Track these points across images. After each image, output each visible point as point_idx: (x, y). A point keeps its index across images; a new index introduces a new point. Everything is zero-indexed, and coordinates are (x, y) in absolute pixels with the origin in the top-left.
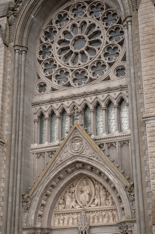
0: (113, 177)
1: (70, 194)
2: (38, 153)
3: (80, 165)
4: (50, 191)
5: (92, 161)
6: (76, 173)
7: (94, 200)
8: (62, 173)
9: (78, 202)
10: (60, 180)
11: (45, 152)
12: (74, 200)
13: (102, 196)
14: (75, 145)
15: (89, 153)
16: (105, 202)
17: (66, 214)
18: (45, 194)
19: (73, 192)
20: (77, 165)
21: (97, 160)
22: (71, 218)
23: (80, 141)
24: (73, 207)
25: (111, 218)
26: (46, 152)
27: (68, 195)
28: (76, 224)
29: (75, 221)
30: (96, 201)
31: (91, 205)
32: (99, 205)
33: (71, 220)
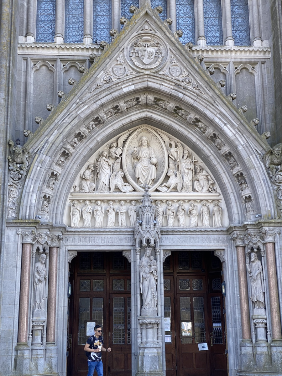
0: (234, 130)
1: (111, 162)
2: (38, 60)
3: (151, 98)
4: (73, 146)
5: (184, 92)
6: (136, 115)
7: (167, 177)
8: (105, 110)
9: (130, 178)
10: (96, 125)
11: (55, 60)
12: (121, 174)
13: (186, 171)
14: (145, 51)
15: (178, 73)
16: (191, 184)
17: (99, 202)
18: (62, 151)
19: (118, 156)
20: (142, 98)
21: (197, 91)
22: (111, 210)
23: (153, 46)
24: (117, 189)
25: (206, 217)
26: (59, 60)
27: (106, 162)
28: (124, 224)
29: (122, 218)
30: (173, 181)
31: (159, 189)
32: (179, 189)
33: (112, 216)
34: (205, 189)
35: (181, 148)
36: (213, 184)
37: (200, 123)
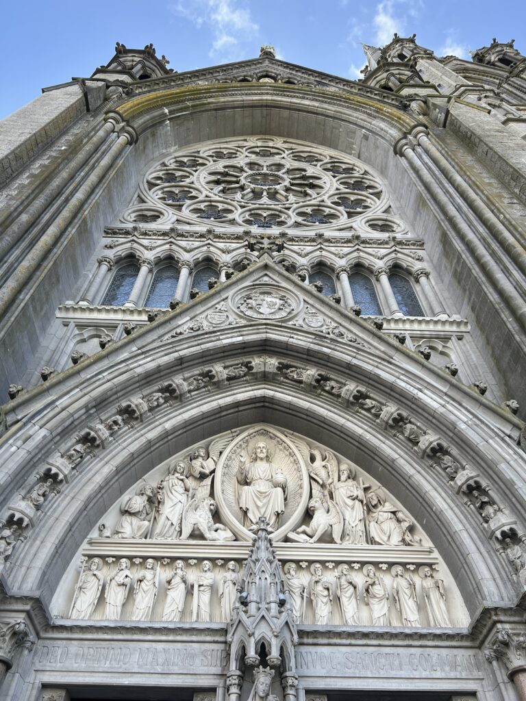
1: (191, 483)
3: (272, 363)
4: (110, 428)
5: (332, 347)
7: (308, 515)
9: (227, 513)
10: (166, 400)
11: (116, 327)
12: (208, 503)
13: (350, 502)
14: (263, 300)
16: (361, 527)
17: (151, 561)
19: (207, 471)
20: (257, 362)
21: (357, 345)
22: (177, 580)
25: (409, 604)
26: (121, 327)
27: (180, 482)
28: (205, 616)
29: (202, 599)
30: (320, 521)
31: (292, 536)
32: (336, 536)
33: (177, 594)
34: (396, 539)
35: (334, 462)
36: (411, 529)
37: (368, 401)
